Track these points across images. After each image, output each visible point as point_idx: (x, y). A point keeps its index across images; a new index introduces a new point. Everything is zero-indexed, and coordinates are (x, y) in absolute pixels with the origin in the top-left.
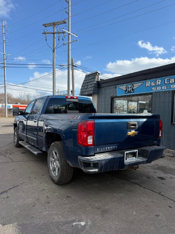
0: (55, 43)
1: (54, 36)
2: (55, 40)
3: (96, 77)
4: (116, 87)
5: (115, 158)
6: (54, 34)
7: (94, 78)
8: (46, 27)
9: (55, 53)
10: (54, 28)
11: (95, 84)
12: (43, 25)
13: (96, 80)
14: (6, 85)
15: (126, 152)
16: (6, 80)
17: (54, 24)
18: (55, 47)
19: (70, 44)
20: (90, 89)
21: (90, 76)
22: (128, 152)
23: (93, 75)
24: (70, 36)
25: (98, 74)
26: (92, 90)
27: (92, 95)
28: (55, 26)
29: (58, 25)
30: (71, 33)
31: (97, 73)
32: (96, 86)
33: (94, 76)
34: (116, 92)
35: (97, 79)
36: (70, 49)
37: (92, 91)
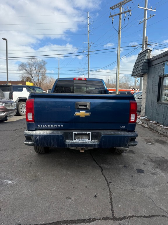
0: (121, 24)
1: (120, 17)
2: (121, 20)
3: (147, 55)
4: (164, 64)
5: (51, 135)
6: (120, 14)
7: (144, 56)
8: (113, 9)
9: (120, 34)
10: (120, 8)
11: (144, 62)
12: (111, 8)
13: (146, 58)
14: (89, 71)
15: (73, 132)
16: (89, 66)
17: (121, 4)
18: (121, 27)
19: (146, 21)
20: (139, 69)
21: (142, 54)
22: (77, 132)
23: (145, 52)
24: (147, 12)
25: (149, 51)
26: (141, 69)
27: (143, 75)
28: (121, 7)
29: (125, 4)
30: (147, 9)
31: (148, 49)
32: (146, 64)
33: (145, 54)
34: (164, 70)
35: (148, 56)
36: (146, 26)
37: (141, 71)
